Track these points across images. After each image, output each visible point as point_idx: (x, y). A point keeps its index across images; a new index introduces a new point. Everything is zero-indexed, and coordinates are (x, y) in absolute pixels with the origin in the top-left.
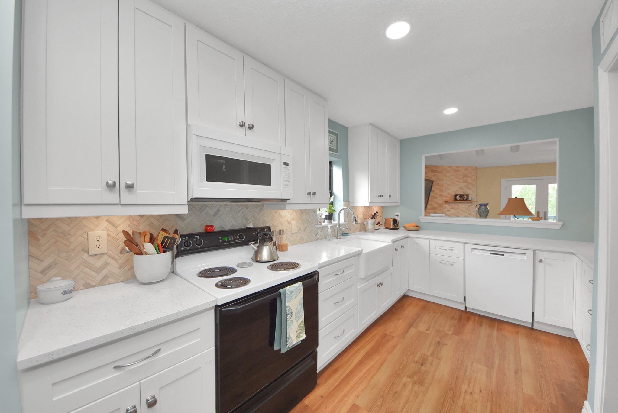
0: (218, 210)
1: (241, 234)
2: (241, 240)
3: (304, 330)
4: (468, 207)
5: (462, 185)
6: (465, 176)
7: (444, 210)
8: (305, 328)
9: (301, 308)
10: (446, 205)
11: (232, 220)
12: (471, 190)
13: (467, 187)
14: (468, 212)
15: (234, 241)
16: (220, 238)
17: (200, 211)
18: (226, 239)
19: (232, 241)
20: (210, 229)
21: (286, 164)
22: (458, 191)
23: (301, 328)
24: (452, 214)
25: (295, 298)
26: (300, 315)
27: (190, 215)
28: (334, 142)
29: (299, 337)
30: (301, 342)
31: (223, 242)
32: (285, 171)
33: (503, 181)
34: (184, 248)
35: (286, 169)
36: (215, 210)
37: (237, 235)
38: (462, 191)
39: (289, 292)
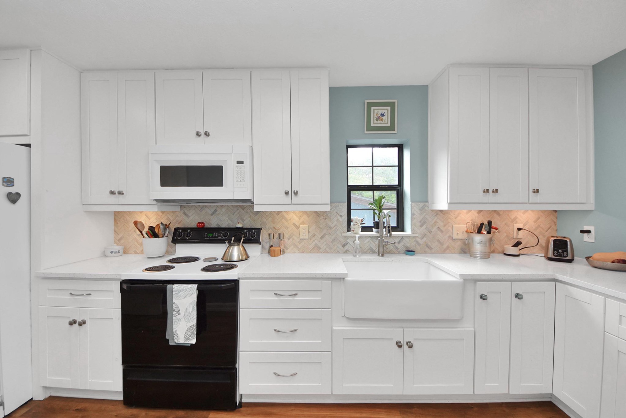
0: (216, 211)
1: (226, 232)
2: (224, 238)
3: (196, 336)
8: (197, 333)
9: (192, 311)
11: (228, 219)
15: (217, 237)
16: (206, 233)
17: (201, 211)
18: (212, 235)
19: (215, 237)
20: (199, 225)
21: (240, 162)
23: (192, 331)
25: (184, 298)
26: (191, 317)
27: (194, 213)
28: (386, 117)
29: (188, 340)
30: (190, 345)
31: (207, 237)
32: (239, 170)
34: (177, 238)
35: (240, 168)
36: (213, 210)
37: (222, 233)
39: (175, 289)
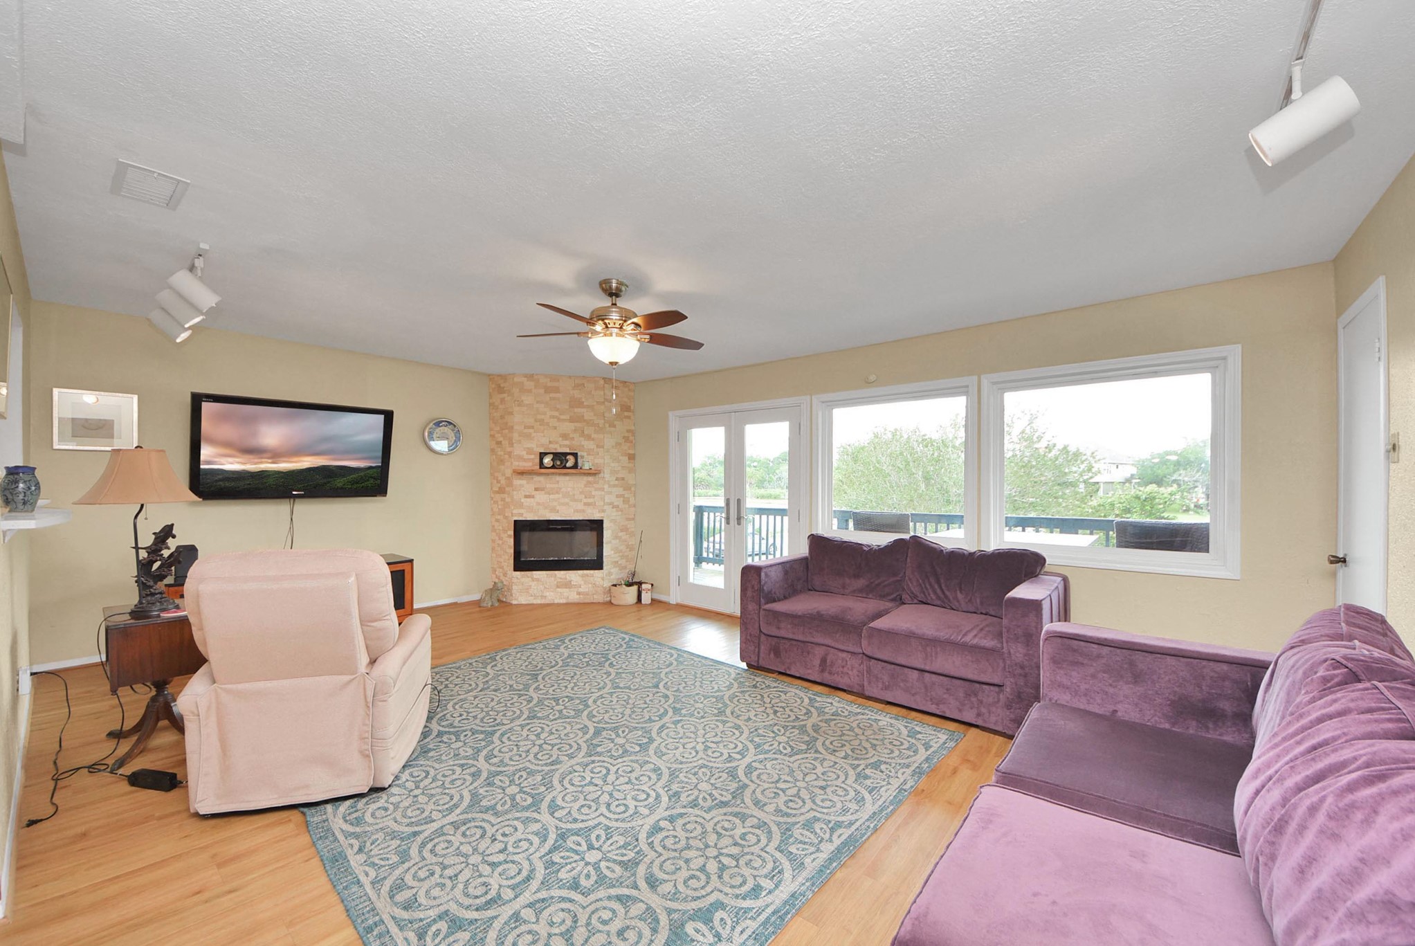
4: (585, 486)
5: (568, 427)
6: (575, 403)
7: (515, 493)
10: (518, 482)
12: (593, 440)
13: (583, 432)
14: (585, 501)
22: (557, 443)
24: (538, 504)
33: (674, 420)
38: (567, 442)
